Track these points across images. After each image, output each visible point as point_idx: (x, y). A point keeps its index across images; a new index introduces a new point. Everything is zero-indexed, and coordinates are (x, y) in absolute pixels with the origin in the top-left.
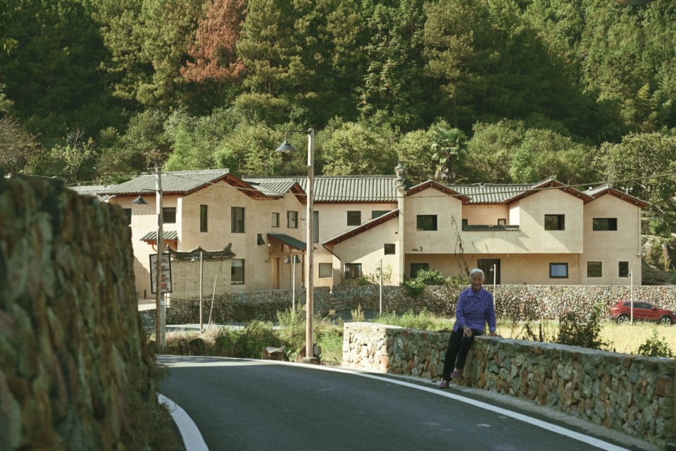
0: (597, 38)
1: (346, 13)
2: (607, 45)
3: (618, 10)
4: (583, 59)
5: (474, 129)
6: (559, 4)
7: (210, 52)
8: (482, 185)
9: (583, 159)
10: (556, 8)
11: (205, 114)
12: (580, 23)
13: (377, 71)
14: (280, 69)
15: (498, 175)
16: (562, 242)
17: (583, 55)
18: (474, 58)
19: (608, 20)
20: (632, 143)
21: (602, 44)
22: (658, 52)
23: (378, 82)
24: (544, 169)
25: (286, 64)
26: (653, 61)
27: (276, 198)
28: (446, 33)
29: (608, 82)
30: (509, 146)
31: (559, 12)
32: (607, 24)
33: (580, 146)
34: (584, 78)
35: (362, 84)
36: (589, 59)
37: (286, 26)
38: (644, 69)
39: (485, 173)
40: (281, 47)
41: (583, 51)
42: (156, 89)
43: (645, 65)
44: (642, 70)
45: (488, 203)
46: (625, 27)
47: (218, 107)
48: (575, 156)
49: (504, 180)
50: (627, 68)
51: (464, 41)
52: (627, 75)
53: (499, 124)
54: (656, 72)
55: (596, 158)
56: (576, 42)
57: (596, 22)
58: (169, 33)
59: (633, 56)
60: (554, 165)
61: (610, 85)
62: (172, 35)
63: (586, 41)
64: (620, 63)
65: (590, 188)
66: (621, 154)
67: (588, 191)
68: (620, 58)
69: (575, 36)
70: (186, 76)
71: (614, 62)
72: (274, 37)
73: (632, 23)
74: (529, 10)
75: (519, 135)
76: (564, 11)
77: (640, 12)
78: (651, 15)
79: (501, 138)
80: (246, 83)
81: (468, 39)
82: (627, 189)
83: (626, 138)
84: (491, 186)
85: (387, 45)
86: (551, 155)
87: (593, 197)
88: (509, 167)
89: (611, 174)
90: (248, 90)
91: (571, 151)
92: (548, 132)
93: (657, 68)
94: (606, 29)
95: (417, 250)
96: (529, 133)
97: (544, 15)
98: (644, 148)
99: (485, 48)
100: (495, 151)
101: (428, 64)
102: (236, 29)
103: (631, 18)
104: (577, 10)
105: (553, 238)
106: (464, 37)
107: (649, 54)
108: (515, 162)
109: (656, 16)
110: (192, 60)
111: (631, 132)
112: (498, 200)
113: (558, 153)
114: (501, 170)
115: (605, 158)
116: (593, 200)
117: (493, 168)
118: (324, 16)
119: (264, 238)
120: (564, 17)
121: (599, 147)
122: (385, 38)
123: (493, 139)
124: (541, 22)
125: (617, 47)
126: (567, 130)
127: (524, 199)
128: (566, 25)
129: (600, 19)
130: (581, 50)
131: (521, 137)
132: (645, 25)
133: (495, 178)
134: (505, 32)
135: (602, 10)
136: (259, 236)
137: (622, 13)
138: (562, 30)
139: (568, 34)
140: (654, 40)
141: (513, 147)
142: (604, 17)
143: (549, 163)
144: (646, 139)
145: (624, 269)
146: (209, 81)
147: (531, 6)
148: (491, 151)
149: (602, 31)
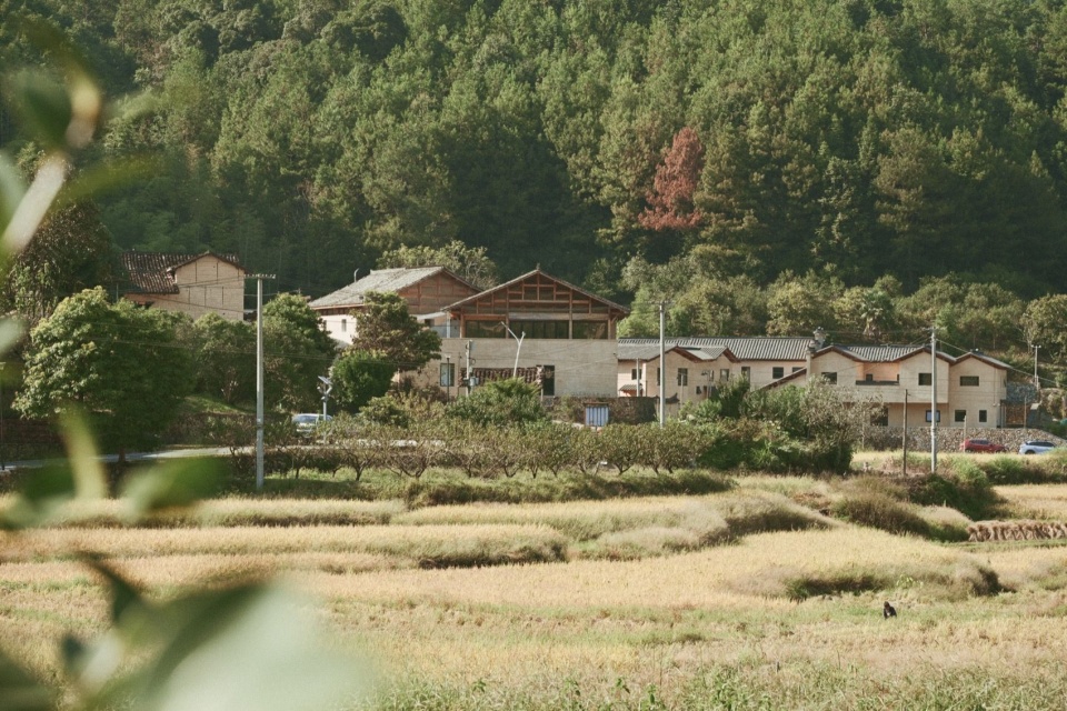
1: (802, 165)
7: (669, 200)
11: (662, 263)
13: (829, 224)
14: (735, 222)
18: (924, 212)
23: (829, 235)
25: (740, 217)
27: (711, 360)
28: (898, 186)
35: (813, 236)
37: (741, 176)
40: (735, 201)
42: (615, 234)
47: (675, 255)
51: (913, 195)
58: (628, 180)
62: (631, 180)
70: (644, 223)
72: (729, 190)
80: (703, 234)
81: (918, 194)
85: (839, 199)
90: (704, 241)
101: (879, 217)
102: (694, 178)
105: (924, 391)
106: (913, 192)
110: (651, 207)
118: (779, 169)
119: (702, 389)
122: (838, 191)
127: (903, 361)
136: (698, 388)
145: (983, 416)
146: (667, 229)
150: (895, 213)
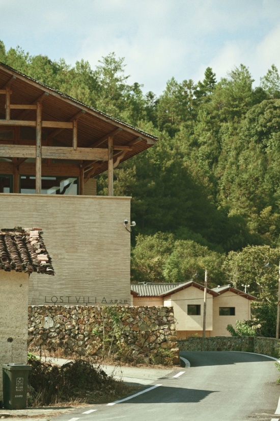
0: (231, 161)
2: (238, 168)
3: (247, 139)
4: (220, 178)
5: (136, 239)
6: (201, 132)
8: (145, 283)
9: (216, 263)
10: (198, 135)
12: (217, 148)
15: (155, 275)
16: (198, 323)
17: (219, 175)
18: (136, 186)
19: (239, 147)
20: (249, 253)
21: (234, 167)
22: (277, 175)
24: (188, 270)
26: (273, 181)
29: (238, 199)
30: (162, 253)
31: (201, 139)
32: (239, 150)
33: (214, 253)
34: (219, 195)
36: (224, 179)
38: (266, 189)
39: (147, 274)
41: (220, 172)
43: (266, 186)
44: (264, 189)
45: (149, 297)
46: (252, 153)
48: (210, 262)
49: (159, 279)
50: (251, 189)
51: (129, 174)
52: (252, 194)
53: (155, 236)
54: (275, 191)
55: (225, 262)
56: (214, 164)
57: (230, 148)
59: (257, 179)
60: (195, 268)
61: (239, 201)
63: (222, 164)
64: (247, 185)
65: (219, 286)
66: (242, 260)
67: (217, 288)
68: (247, 181)
69: (213, 159)
71: (243, 184)
73: (258, 150)
74: (176, 137)
75: (170, 245)
76: (204, 138)
77: (264, 141)
78: (273, 144)
79: (157, 248)
81: (132, 172)
82: (246, 286)
83: (245, 249)
84: (152, 284)
86: (192, 261)
87: (219, 294)
88: (163, 270)
89: (235, 275)
91: (207, 258)
92: (190, 242)
93: (275, 188)
94: (238, 154)
96: (177, 243)
97: (189, 141)
98: (258, 256)
99: (144, 178)
100: (152, 257)
101: (103, 190)
103: (257, 146)
104: (215, 137)
105: (193, 320)
106: (129, 171)
107: (270, 177)
108: (167, 265)
109: (276, 145)
111: (249, 245)
112: (156, 295)
113: (198, 259)
114: (157, 271)
115: (231, 262)
116: (219, 295)
117: (151, 270)
120: (205, 143)
121: (227, 254)
123: (151, 247)
124: (187, 147)
125: (246, 171)
126: (205, 240)
127: (174, 294)
128: (206, 150)
129: (233, 146)
130: (217, 171)
131: (171, 246)
132: (268, 152)
133: (153, 277)
134: (159, 164)
135: (235, 138)
137: (251, 141)
138: (203, 154)
139: (208, 157)
140: (274, 165)
141: (165, 254)
142: (236, 144)
143: (191, 266)
144: (259, 250)
147: (178, 133)
148: (150, 257)
149: (234, 156)
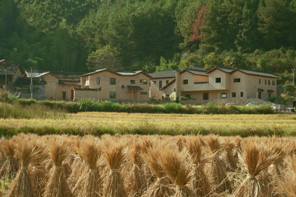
7: (195, 31)
13: (241, 33)
16: (222, 86)
23: (241, 37)
35: (236, 37)
40: (211, 28)
72: (209, 24)
87: (232, 72)
95: (182, 90)
105: (218, 85)
110: (192, 34)
118: (227, 15)
127: (210, 74)
145: (242, 94)
150: (263, 27)
